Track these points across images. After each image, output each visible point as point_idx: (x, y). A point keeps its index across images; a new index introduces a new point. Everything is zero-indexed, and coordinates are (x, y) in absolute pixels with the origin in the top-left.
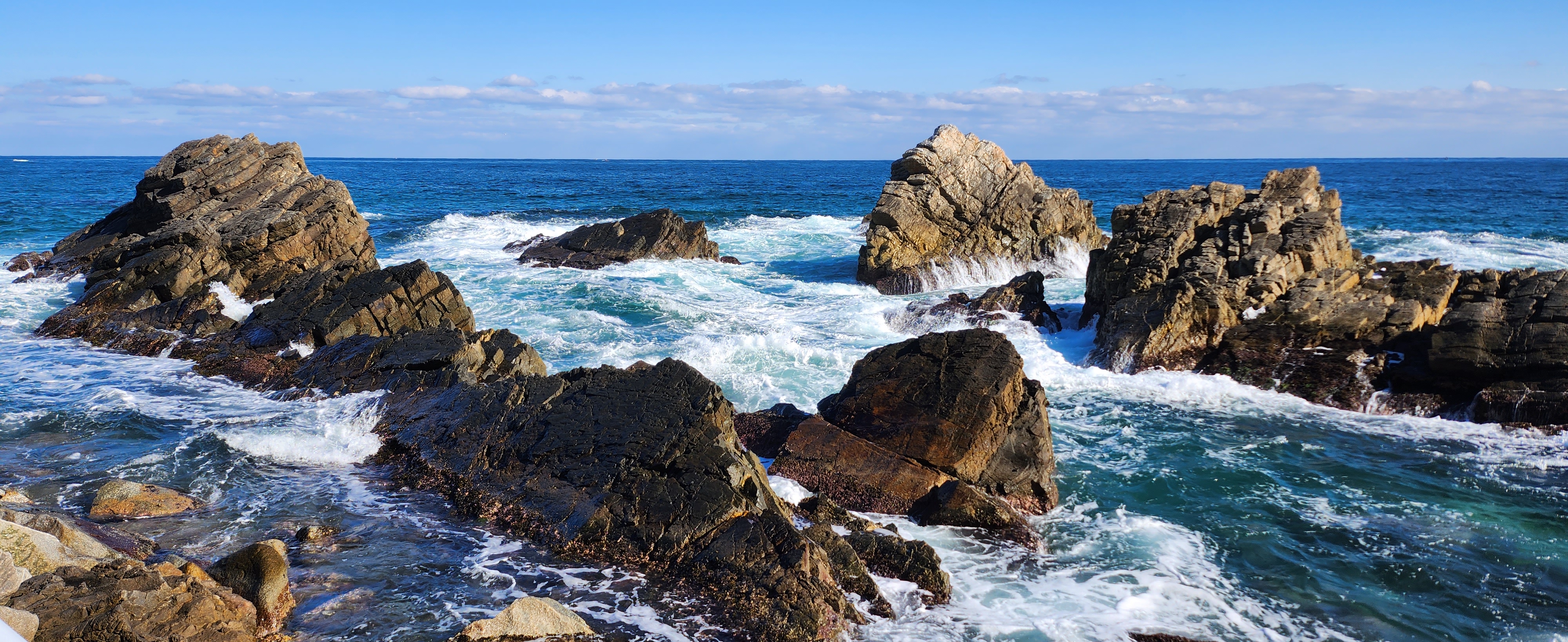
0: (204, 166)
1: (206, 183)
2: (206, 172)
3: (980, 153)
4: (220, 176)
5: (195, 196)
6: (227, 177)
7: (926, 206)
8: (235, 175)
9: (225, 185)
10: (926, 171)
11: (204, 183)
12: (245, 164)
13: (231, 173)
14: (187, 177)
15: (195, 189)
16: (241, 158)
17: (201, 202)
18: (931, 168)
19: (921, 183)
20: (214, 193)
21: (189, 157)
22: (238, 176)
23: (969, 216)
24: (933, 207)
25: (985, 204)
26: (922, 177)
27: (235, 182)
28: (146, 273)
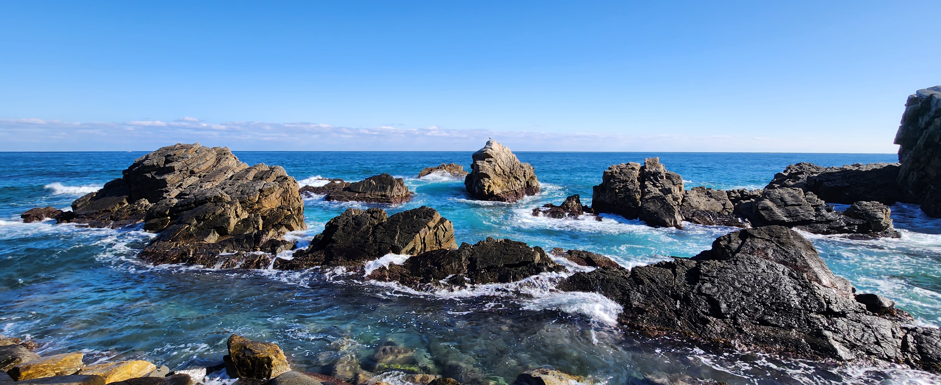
0: (186, 160)
1: (188, 168)
2: (187, 162)
3: (505, 151)
4: (195, 164)
5: (181, 175)
6: (199, 165)
7: (495, 170)
8: (203, 164)
9: (198, 169)
10: (492, 157)
11: (186, 168)
12: (208, 158)
13: (201, 163)
14: (177, 165)
15: (181, 171)
16: (205, 156)
17: (184, 178)
18: (493, 156)
19: (491, 162)
20: (192, 173)
21: (175, 155)
22: (205, 164)
23: (506, 173)
24: (497, 171)
25: (510, 169)
26: (490, 159)
27: (203, 167)
28: (204, 220)
